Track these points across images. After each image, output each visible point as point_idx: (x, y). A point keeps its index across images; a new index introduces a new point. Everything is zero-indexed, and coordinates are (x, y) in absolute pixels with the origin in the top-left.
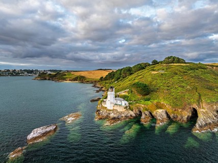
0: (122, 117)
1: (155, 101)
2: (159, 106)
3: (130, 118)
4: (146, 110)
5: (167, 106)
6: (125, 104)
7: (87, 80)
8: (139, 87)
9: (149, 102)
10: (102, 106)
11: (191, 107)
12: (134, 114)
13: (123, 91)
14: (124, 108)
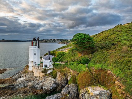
2: (99, 79)
6: (46, 65)
12: (52, 85)
13: (67, 48)
14: (43, 72)
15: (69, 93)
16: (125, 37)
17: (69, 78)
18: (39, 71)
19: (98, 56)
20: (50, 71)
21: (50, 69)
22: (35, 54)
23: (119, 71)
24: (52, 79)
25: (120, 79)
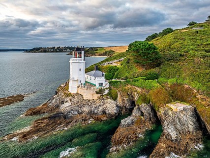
2: (177, 95)
4: (146, 100)
5: (199, 96)
6: (101, 84)
9: (155, 84)
12: (115, 108)
13: (115, 61)
14: (97, 93)
15: (142, 114)
16: (192, 47)
17: (136, 98)
18: (92, 92)
20: (107, 91)
21: (107, 88)
22: (80, 70)
23: (199, 85)
24: (112, 101)
25: (203, 92)
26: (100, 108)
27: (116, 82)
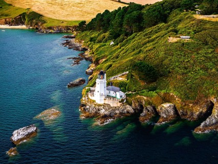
0: (116, 114)
1: (163, 92)
2: (165, 99)
3: (126, 116)
4: (150, 104)
5: (177, 99)
6: (121, 96)
7: (49, 25)
8: (142, 71)
9: (154, 93)
10: (88, 98)
11: (209, 100)
12: (133, 110)
14: (120, 102)
15: (148, 111)
17: (144, 103)
18: (116, 102)
19: (162, 84)
20: (125, 101)
21: (125, 99)
22: (105, 87)
23: (177, 93)
24: (130, 106)
25: (179, 97)
26: (125, 110)
27: (130, 94)
